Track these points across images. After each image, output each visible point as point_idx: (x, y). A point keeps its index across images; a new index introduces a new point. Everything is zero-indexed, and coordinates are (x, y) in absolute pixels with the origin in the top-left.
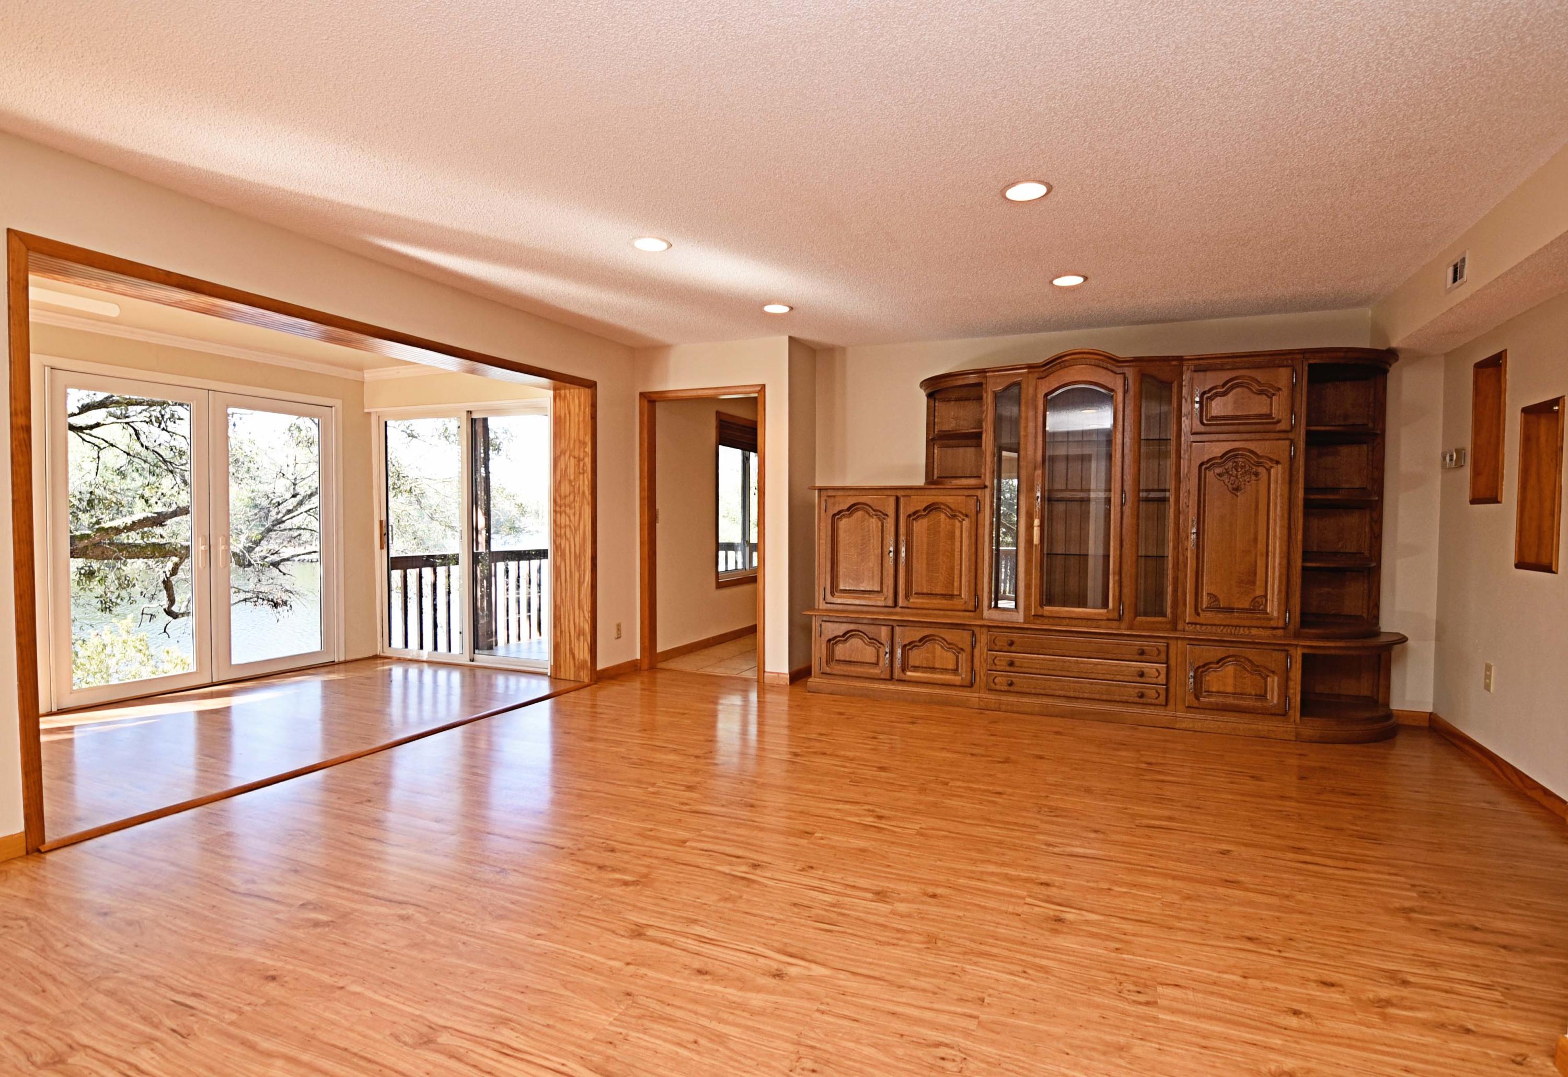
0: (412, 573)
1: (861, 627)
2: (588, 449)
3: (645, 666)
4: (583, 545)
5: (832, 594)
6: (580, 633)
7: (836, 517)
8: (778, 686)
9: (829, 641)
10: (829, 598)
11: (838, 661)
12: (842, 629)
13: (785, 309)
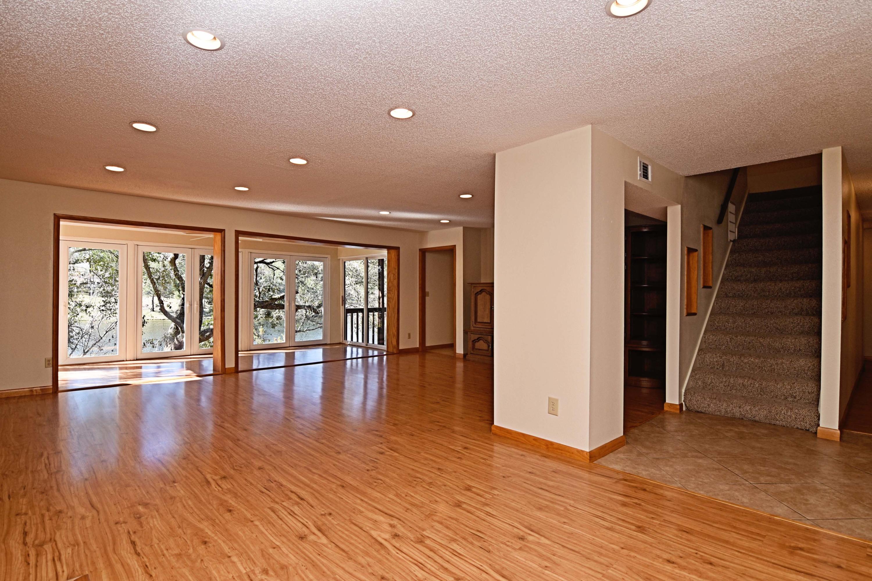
0: (355, 315)
1: (482, 336)
2: (397, 271)
3: (420, 350)
4: (395, 303)
5: (475, 324)
6: (394, 335)
7: (477, 294)
8: (460, 358)
9: (473, 341)
10: (474, 325)
11: (477, 349)
12: (476, 337)
13: (448, 221)
